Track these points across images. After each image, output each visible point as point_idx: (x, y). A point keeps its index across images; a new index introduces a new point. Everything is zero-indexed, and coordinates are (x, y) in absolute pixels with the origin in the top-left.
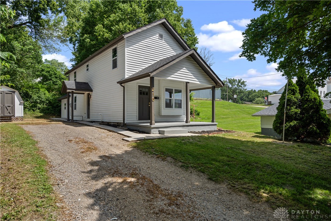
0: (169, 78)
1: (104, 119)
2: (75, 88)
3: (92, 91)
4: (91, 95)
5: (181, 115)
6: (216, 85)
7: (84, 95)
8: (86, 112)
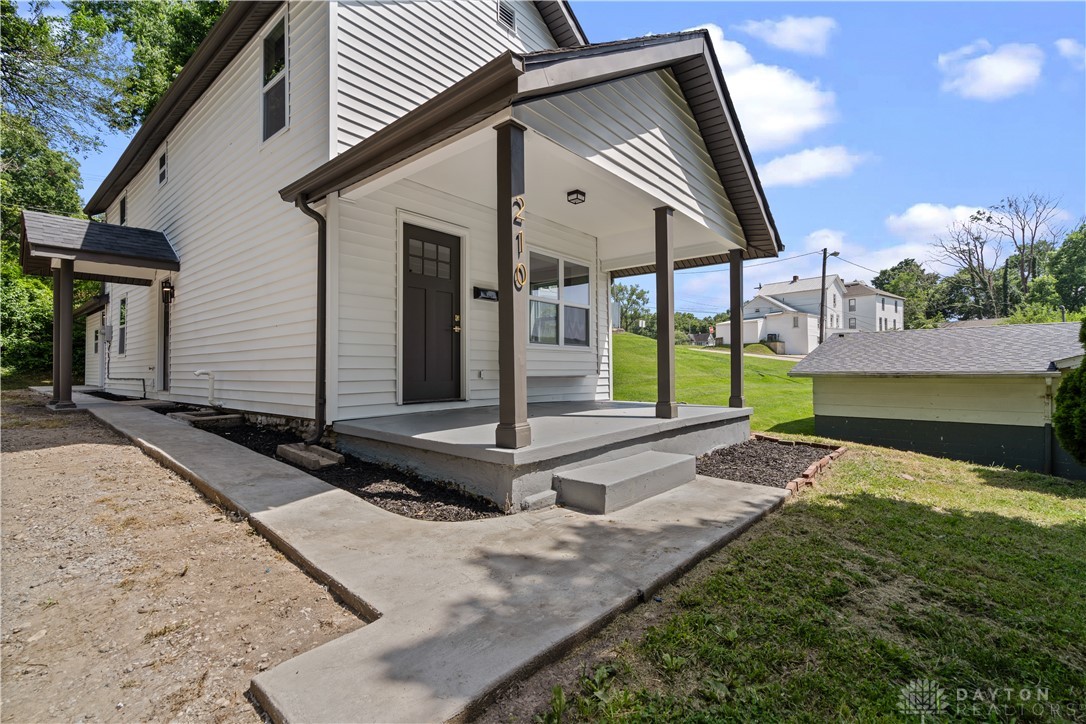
0: (596, 159)
1: (225, 395)
2: (79, 247)
3: (174, 265)
4: (172, 288)
5: (583, 376)
6: (748, 244)
7: (151, 291)
8: (156, 362)
